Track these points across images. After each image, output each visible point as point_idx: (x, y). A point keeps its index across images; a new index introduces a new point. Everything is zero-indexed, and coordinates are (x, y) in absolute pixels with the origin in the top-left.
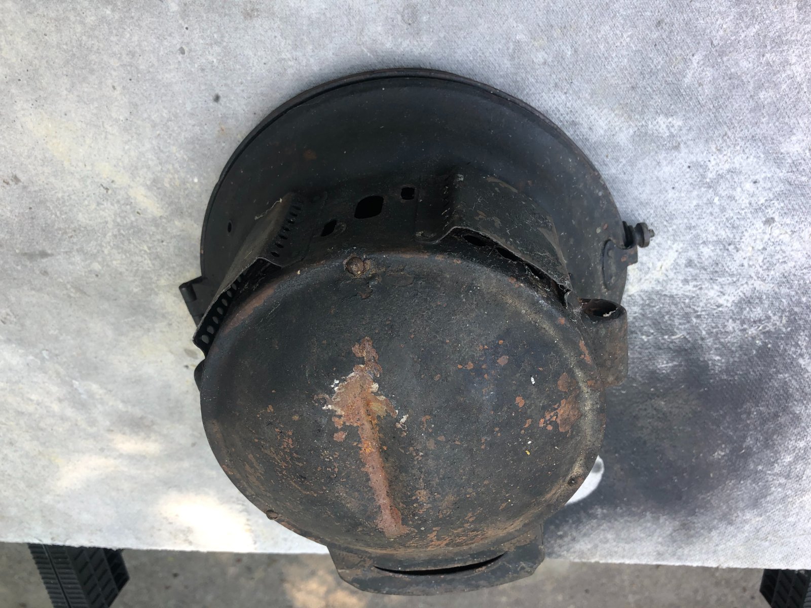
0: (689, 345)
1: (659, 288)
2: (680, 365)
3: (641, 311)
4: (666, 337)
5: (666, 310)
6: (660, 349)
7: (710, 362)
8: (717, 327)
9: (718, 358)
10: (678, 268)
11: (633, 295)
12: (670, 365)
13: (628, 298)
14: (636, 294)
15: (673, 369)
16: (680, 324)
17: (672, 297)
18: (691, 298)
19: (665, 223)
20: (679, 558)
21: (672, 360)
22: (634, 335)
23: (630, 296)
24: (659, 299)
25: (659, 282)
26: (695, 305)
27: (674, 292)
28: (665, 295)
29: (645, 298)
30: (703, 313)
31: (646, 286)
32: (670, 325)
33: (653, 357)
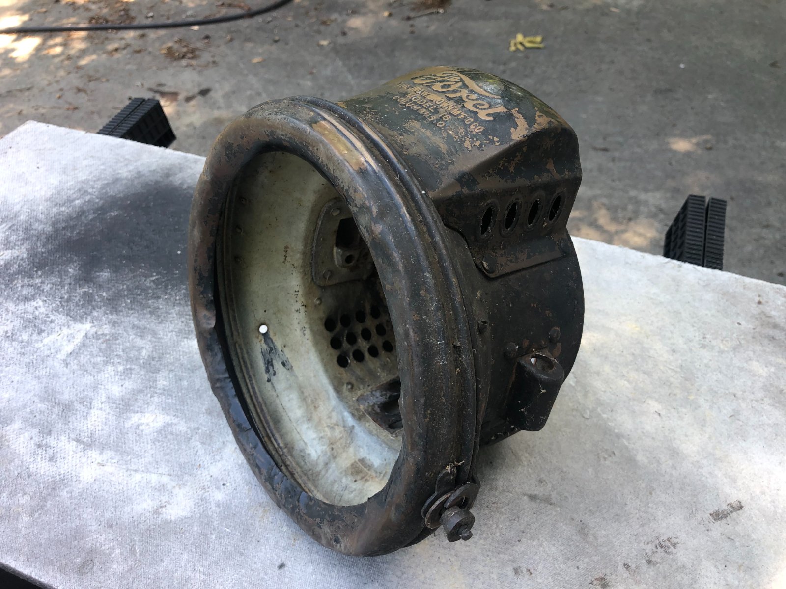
0: (81, 282)
1: (71, 323)
2: (96, 272)
3: (93, 311)
4: (91, 291)
5: (77, 308)
6: (100, 285)
7: (77, 269)
8: (56, 289)
9: (70, 270)
10: (50, 332)
11: (90, 323)
12: (101, 274)
13: (94, 322)
14: (88, 322)
15: (102, 271)
16: (76, 297)
17: (67, 315)
18: (57, 311)
19: (35, 362)
20: (186, 158)
21: (99, 276)
22: (109, 298)
23: (93, 323)
24: (76, 316)
25: (68, 326)
26: (59, 306)
27: (64, 317)
28: (71, 317)
29: (84, 319)
30: (57, 299)
31: (78, 326)
32: (82, 298)
33: (108, 280)
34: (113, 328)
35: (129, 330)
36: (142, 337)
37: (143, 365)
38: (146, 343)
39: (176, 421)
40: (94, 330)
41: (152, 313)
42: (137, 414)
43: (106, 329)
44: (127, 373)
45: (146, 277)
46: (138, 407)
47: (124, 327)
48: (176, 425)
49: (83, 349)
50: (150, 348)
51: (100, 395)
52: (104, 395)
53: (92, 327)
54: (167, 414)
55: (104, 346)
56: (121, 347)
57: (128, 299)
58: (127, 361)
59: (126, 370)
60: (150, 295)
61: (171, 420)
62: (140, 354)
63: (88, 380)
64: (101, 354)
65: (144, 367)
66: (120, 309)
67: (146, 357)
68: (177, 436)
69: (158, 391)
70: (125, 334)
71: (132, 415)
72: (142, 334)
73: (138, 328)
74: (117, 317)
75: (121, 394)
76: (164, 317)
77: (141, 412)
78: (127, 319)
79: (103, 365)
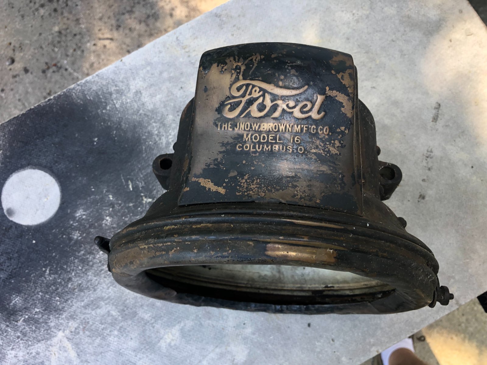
0: (12, 319)
1: (49, 342)
2: (8, 304)
3: (49, 324)
4: (27, 317)
5: (37, 332)
6: (25, 308)
8: (6, 337)
10: (47, 359)
11: (59, 331)
12: (13, 302)
13: (60, 328)
14: (58, 332)
15: (10, 300)
16: (25, 328)
17: (39, 341)
18: (29, 346)
21: (15, 305)
22: (43, 309)
23: (60, 330)
24: (44, 336)
25: (51, 345)
26: (25, 343)
27: (39, 345)
28: (43, 340)
29: (51, 333)
30: (17, 341)
31: (55, 340)
32: (29, 325)
33: (25, 301)
34: (75, 320)
35: (84, 311)
36: (98, 307)
37: (123, 319)
38: (106, 308)
39: (182, 324)
40: (67, 332)
41: (81, 290)
42: (161, 342)
43: (73, 324)
44: (124, 331)
45: (42, 276)
46: (156, 338)
47: (80, 313)
48: (185, 325)
49: (80, 346)
50: (111, 308)
51: (128, 354)
52: (130, 352)
53: (64, 332)
54: (173, 326)
55: (87, 333)
56: (97, 323)
57: (55, 298)
58: (112, 326)
59: (119, 330)
60: (63, 283)
61: (180, 326)
62: (112, 316)
63: (110, 355)
64: (94, 338)
65: (127, 319)
66: (60, 307)
67: (119, 314)
68: (193, 329)
69: (152, 322)
70: (87, 315)
71: (159, 344)
72: (96, 306)
73: (88, 305)
74: (67, 313)
75: (137, 342)
76: (91, 285)
77: (161, 339)
78: (74, 308)
79: (104, 341)
